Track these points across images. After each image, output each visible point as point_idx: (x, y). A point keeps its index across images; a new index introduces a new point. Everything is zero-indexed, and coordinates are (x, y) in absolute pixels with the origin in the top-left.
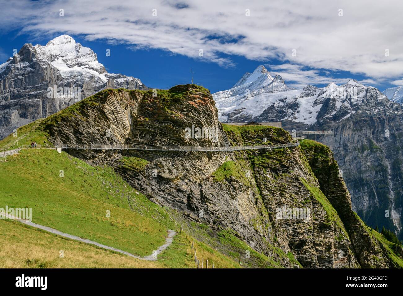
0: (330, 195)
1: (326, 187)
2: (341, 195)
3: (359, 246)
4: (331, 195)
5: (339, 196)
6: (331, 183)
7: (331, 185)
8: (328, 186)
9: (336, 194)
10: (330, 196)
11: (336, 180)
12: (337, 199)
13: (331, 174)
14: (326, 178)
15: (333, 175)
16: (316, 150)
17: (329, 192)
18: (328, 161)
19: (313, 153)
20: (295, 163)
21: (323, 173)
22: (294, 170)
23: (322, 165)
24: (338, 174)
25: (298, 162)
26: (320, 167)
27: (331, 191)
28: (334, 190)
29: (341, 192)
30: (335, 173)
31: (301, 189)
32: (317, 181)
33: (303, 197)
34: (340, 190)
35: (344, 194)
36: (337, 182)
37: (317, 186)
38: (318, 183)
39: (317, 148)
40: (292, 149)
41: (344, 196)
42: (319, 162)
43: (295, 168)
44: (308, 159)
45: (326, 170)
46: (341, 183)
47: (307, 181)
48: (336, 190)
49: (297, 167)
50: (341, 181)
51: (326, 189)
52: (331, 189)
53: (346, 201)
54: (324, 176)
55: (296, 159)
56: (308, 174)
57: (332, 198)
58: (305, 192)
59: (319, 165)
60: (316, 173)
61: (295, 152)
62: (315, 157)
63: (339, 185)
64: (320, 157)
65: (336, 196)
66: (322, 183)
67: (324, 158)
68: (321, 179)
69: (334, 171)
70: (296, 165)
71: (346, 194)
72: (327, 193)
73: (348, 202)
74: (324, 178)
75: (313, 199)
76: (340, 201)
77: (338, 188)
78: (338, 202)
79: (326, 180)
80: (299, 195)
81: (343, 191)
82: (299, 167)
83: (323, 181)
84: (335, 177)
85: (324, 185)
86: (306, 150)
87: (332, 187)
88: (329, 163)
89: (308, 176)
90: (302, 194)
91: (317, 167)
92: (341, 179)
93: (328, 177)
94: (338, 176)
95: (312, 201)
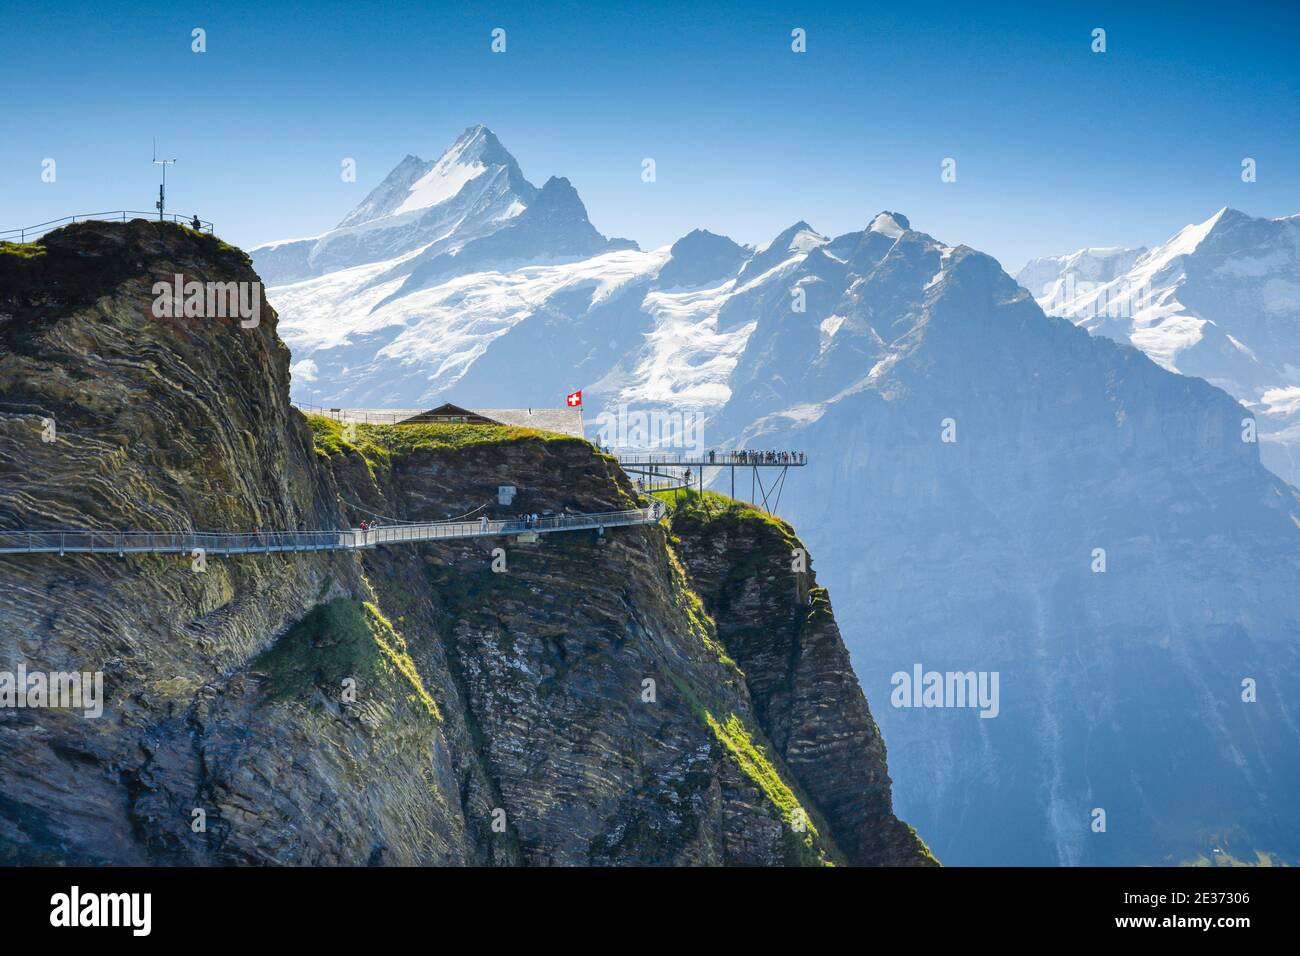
0: (796, 747)
1: (782, 711)
2: (845, 743)
4: (801, 747)
5: (833, 751)
6: (804, 692)
7: (803, 700)
8: (790, 707)
9: (824, 742)
10: (796, 751)
11: (824, 678)
12: (827, 764)
13: (801, 649)
14: (781, 669)
15: (813, 652)
16: (737, 540)
17: (794, 733)
18: (789, 589)
19: (725, 556)
20: (644, 601)
21: (768, 644)
22: (641, 633)
23: (763, 608)
24: (833, 651)
25: (659, 597)
26: (753, 616)
27: (804, 727)
28: (817, 724)
29: (845, 734)
30: (818, 644)
31: (669, 723)
32: (743, 686)
33: (679, 761)
34: (840, 722)
35: (858, 740)
36: (827, 686)
37: (742, 708)
38: (747, 694)
39: (741, 529)
40: (633, 539)
41: (859, 749)
42: (751, 596)
43: (643, 627)
44: (702, 580)
45: (779, 632)
46: (848, 693)
47: (695, 683)
48: (824, 724)
49: (653, 621)
50: (845, 682)
51: (781, 719)
52: (801, 717)
53: (866, 771)
54: (770, 660)
55: (648, 582)
56: (701, 652)
57: (805, 760)
58: (689, 738)
59: (749, 608)
60: (738, 644)
61: (643, 551)
62: (732, 571)
63: (838, 702)
64: (756, 574)
65: (823, 753)
66: (762, 694)
67: (771, 578)
68: (759, 674)
69: (817, 636)
70: (647, 611)
71: (867, 741)
72: (787, 738)
73: (876, 778)
74: (771, 668)
75: (722, 768)
76: (841, 773)
77: (833, 714)
78: (831, 777)
79: (780, 676)
80: (661, 749)
81: (855, 729)
82: (662, 620)
83: (765, 681)
84: (819, 662)
85: (772, 703)
86: (692, 540)
87: (806, 709)
88: (793, 597)
89: (699, 661)
90: (673, 747)
91: (742, 620)
92: (847, 673)
93: (789, 666)
94: (833, 657)
95: (720, 779)
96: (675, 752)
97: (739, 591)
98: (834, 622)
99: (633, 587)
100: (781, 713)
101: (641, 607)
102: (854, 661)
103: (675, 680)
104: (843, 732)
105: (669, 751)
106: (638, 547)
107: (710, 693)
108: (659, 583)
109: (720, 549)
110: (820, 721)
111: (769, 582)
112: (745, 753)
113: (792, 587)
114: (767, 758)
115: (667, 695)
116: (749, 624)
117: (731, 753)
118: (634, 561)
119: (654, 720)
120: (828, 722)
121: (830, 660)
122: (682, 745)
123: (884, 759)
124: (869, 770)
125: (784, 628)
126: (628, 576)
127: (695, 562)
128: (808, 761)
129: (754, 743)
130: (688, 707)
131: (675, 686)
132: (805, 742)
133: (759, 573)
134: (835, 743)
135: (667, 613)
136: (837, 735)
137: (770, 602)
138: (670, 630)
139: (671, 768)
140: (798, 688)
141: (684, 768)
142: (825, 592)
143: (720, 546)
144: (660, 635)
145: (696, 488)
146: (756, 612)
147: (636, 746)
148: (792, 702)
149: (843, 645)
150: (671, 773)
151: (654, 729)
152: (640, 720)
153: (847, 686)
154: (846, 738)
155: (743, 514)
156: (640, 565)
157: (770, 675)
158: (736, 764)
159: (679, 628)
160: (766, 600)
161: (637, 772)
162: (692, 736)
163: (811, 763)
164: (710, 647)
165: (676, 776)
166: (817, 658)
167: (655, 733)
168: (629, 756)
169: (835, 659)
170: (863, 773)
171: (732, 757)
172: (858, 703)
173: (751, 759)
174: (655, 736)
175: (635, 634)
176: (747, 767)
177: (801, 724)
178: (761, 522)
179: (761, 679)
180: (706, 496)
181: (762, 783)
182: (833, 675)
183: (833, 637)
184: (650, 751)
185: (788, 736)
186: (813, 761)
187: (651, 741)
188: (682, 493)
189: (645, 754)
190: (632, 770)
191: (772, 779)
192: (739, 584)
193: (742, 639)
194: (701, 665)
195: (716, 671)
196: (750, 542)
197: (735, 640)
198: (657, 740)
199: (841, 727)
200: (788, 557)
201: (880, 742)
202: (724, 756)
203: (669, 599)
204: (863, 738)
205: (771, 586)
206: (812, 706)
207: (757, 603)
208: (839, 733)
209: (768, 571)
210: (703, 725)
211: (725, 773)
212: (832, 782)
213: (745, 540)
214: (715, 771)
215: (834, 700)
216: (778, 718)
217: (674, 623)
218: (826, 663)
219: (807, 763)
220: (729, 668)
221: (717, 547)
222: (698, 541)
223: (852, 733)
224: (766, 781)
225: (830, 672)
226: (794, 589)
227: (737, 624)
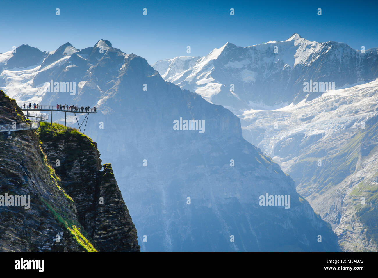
0: (98, 234)
1: (91, 219)
2: (120, 232)
4: (100, 235)
5: (116, 234)
6: (101, 210)
7: (101, 213)
8: (95, 217)
9: (110, 232)
10: (97, 236)
11: (110, 203)
12: (112, 241)
13: (100, 190)
14: (90, 200)
15: (105, 192)
16: (69, 144)
17: (97, 228)
18: (93, 165)
19: (63, 151)
20: (31, 166)
21: (84, 189)
22: (30, 182)
23: (81, 174)
24: (115, 191)
25: (38, 164)
26: (77, 177)
27: (101, 225)
28: (107, 224)
29: (120, 228)
30: (108, 188)
31: (44, 223)
32: (75, 208)
33: (48, 241)
34: (118, 222)
35: (126, 229)
36: (112, 207)
37: (74, 218)
38: (76, 211)
39: (71, 138)
40: (25, 137)
41: (126, 234)
42: (76, 168)
43: (30, 178)
44: (53, 162)
45: (89, 184)
46: (121, 208)
47: (54, 206)
48: (111, 223)
49: (35, 176)
50: (120, 204)
51: (91, 223)
52: (100, 221)
53: (130, 243)
54: (85, 197)
55: (33, 157)
56: (56, 191)
57: (101, 240)
58: (53, 230)
59: (75, 174)
60: (70, 190)
61: (30, 143)
62: (67, 157)
63: (117, 213)
64: (78, 159)
65: (110, 237)
66: (81, 212)
67: (85, 160)
68: (80, 203)
69: (107, 184)
70: (32, 171)
71: (130, 230)
72: (94, 231)
73: (134, 246)
74: (86, 200)
75: (69, 242)
76: (118, 245)
77: (114, 219)
78: (114, 247)
79: (90, 203)
80: (39, 235)
81: (124, 225)
82: (39, 176)
83: (84, 206)
84: (108, 196)
85: (86, 216)
86: (48, 144)
87: (102, 217)
88: (95, 168)
89: (56, 196)
90: (45, 234)
91: (72, 179)
92: (120, 200)
93: (94, 199)
94: (114, 193)
95: (67, 248)
96: (47, 236)
97: (70, 167)
98: (114, 178)
99: (25, 160)
100: (91, 220)
101: (29, 169)
102: (123, 194)
103: (45, 202)
104: (119, 227)
105: (44, 236)
106: (27, 140)
107: (61, 210)
108: (37, 158)
109: (62, 148)
110: (109, 222)
111: (84, 162)
112: (78, 236)
113: (94, 164)
114: (88, 239)
115: (42, 210)
116: (76, 181)
117: (73, 236)
118: (25, 147)
119: (36, 222)
120: (112, 222)
121: (114, 195)
122: (50, 233)
123: (137, 237)
124: (131, 242)
125: (91, 182)
126: (24, 155)
127: (50, 154)
128: (103, 241)
129: (81, 232)
130: (53, 215)
131: (46, 206)
132: (101, 232)
133: (79, 158)
134: (115, 232)
135: (41, 172)
136: (116, 228)
137: (85, 171)
138: (42, 180)
139: (45, 244)
140: (99, 208)
141: (51, 244)
142: (110, 165)
143: (61, 147)
144: (38, 182)
145: (49, 121)
146: (78, 175)
147: (28, 235)
148: (95, 215)
149: (118, 188)
150: (45, 246)
151: (37, 226)
152: (30, 222)
153: (121, 206)
154: (120, 229)
155: (72, 132)
156: (28, 149)
157: (85, 203)
158: (75, 240)
159: (47, 179)
160: (83, 170)
161: (28, 246)
162: (55, 229)
163: (104, 241)
164: (60, 189)
165: (47, 248)
166: (107, 194)
167: (37, 228)
168: (25, 239)
169: (115, 194)
170: (128, 244)
171: (74, 237)
172: (126, 213)
173: (82, 239)
174: (37, 229)
175: (27, 182)
176: (80, 242)
177: (100, 224)
178: (80, 135)
179: (81, 205)
180: (53, 125)
181: (87, 249)
182: (115, 201)
183: (114, 185)
184: (34, 237)
185: (94, 229)
186: (105, 240)
187: (34, 232)
188: (42, 124)
189: (32, 238)
190: (26, 246)
191: (91, 247)
192: (70, 163)
193: (72, 188)
194: (56, 197)
195: (63, 200)
196: (75, 144)
197: (69, 188)
198: (38, 231)
199: (118, 224)
200: (92, 150)
201: (135, 230)
202: (70, 237)
203: (42, 166)
204: (128, 228)
205: (85, 164)
206: (105, 216)
207: (79, 171)
208: (117, 227)
209: (84, 157)
210: (60, 223)
211: (70, 245)
212: (114, 249)
213: (72, 144)
214: (65, 244)
215: (115, 212)
216: (89, 222)
217: (44, 177)
218: (111, 196)
219: (103, 242)
220: (68, 200)
221: (60, 147)
222: (51, 144)
223: (123, 227)
224: (88, 248)
225: (113, 200)
226: (95, 164)
227: (70, 181)
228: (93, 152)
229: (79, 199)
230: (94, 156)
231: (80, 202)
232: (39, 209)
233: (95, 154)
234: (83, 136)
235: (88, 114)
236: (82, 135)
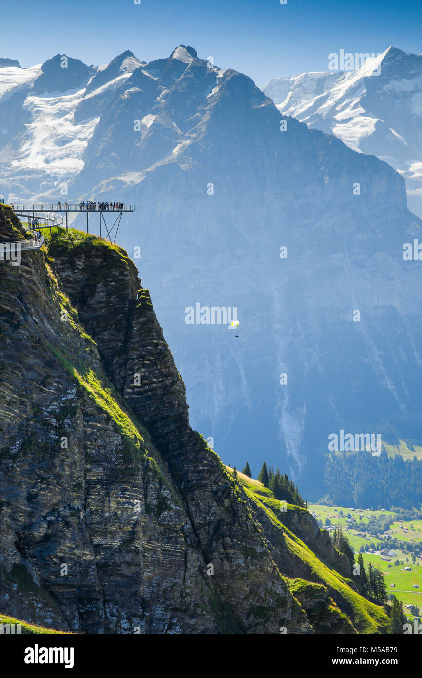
0: (130, 388)
1: (121, 366)
2: (160, 385)
3: (209, 524)
4: (133, 388)
5: (154, 389)
6: (135, 354)
7: (134, 359)
8: (125, 364)
9: (147, 384)
10: (129, 390)
11: (147, 345)
12: (149, 398)
13: (132, 328)
14: (120, 340)
15: (140, 330)
16: (91, 259)
17: (128, 379)
18: (124, 290)
19: (83, 270)
20: (31, 299)
21: (111, 325)
22: (30, 320)
23: (108, 302)
24: (153, 329)
25: (41, 296)
26: (102, 308)
28: (143, 374)
29: (160, 379)
30: (143, 324)
31: (49, 376)
32: (96, 352)
33: (56, 399)
34: (157, 372)
35: (168, 382)
36: (150, 351)
37: (96, 365)
38: (99, 356)
39: (93, 252)
41: (168, 388)
42: (100, 295)
43: (31, 316)
44: (68, 285)
45: (118, 317)
46: (162, 353)
47: (65, 351)
48: (147, 373)
49: (38, 312)
50: (160, 347)
51: (120, 371)
52: (132, 370)
53: (173, 402)
54: (113, 335)
55: (34, 287)
56: (69, 331)
57: (135, 396)
58: (62, 385)
59: (99, 303)
61: (31, 268)
62: (88, 279)
63: (156, 360)
64: (104, 281)
65: (146, 391)
66: (108, 356)
67: (113, 284)
68: (106, 344)
69: (142, 319)
70: (34, 306)
71: (173, 383)
72: (124, 384)
73: (179, 405)
74: (114, 340)
75: (84, 402)
76: (158, 403)
77: (152, 367)
78: (151, 405)
79: (119, 345)
80: (44, 392)
81: (166, 376)
82: (44, 311)
83: (110, 348)
84: (144, 335)
85: (114, 362)
86: (62, 260)
87: (135, 365)
88: (127, 295)
89: (68, 337)
90: (52, 391)
91: (95, 310)
92: (161, 342)
93: (125, 338)
94: (152, 332)
95: (82, 410)
96: (53, 394)
97: (93, 293)
98: (153, 310)
99: (24, 291)
101: (30, 303)
102: (165, 334)
103: (52, 348)
104: (159, 378)
105: (50, 394)
106: (26, 264)
107: (75, 356)
108: (41, 287)
109: (80, 266)
110: (145, 372)
111: (112, 286)
112: (98, 393)
114: (112, 395)
115: (48, 359)
116: (100, 313)
117: (89, 393)
118: (24, 274)
119: (39, 375)
120: (149, 372)
121: (152, 334)
122: (58, 389)
123: (184, 393)
124: (175, 401)
125: (121, 315)
126: (21, 284)
127: (64, 274)
128: (137, 396)
129: (104, 387)
130: (61, 365)
131: (53, 353)
132: (135, 385)
134: (154, 385)
135: (46, 306)
136: (155, 380)
137: (113, 299)
138: (49, 317)
139: (51, 404)
140: (131, 352)
141: (60, 404)
142: (147, 291)
143: (80, 264)
144: (41, 319)
145: (64, 226)
146: (103, 305)
147: (28, 391)
148: (127, 360)
149: (159, 325)
150: (51, 407)
151: (40, 380)
152: (30, 375)
153: (161, 349)
154: (161, 382)
155: (95, 243)
156: (28, 276)
158: (92, 400)
159: (55, 316)
160: (110, 297)
161: (29, 407)
162: (64, 384)
163: (139, 397)
164: (75, 327)
165: (55, 409)
166: (142, 333)
167: (40, 383)
168: (24, 397)
169: (154, 333)
170: (171, 403)
171: (90, 396)
172: (168, 359)
173: (102, 396)
174: (40, 385)
175: (26, 321)
176: (99, 401)
177: (133, 374)
178: (106, 248)
179: (108, 347)
180: (70, 231)
181: (109, 411)
182: (153, 343)
183: (152, 320)
184: (37, 394)
185: (125, 381)
186: (140, 396)
187: (37, 387)
188: (55, 230)
189: (34, 396)
190: (26, 406)
191: (115, 408)
192: (93, 288)
193: (95, 322)
194: (69, 339)
195: (79, 343)
196: (99, 260)
197: (91, 323)
198: (42, 387)
199: (157, 375)
200: (123, 270)
201: (181, 383)
202: (85, 395)
203: (48, 298)
204: (171, 381)
205: (113, 289)
206: (140, 363)
207: (104, 299)
208: (156, 378)
209: (111, 279)
210: (71, 376)
211: (85, 406)
212: (152, 409)
213: (96, 260)
214: (79, 405)
215: (153, 358)
216: (118, 371)
217: (51, 313)
218: (148, 336)
219: (137, 398)
220: (86, 340)
221: (78, 264)
222: (66, 261)
223: (164, 379)
224: (111, 410)
225: (151, 341)
226: (127, 290)
227: (92, 313)
228: (124, 271)
229: (105, 339)
230: (126, 278)
231: (106, 342)
232: (44, 358)
233: (126, 276)
234: (111, 249)
235: (121, 213)
236: (109, 248)
